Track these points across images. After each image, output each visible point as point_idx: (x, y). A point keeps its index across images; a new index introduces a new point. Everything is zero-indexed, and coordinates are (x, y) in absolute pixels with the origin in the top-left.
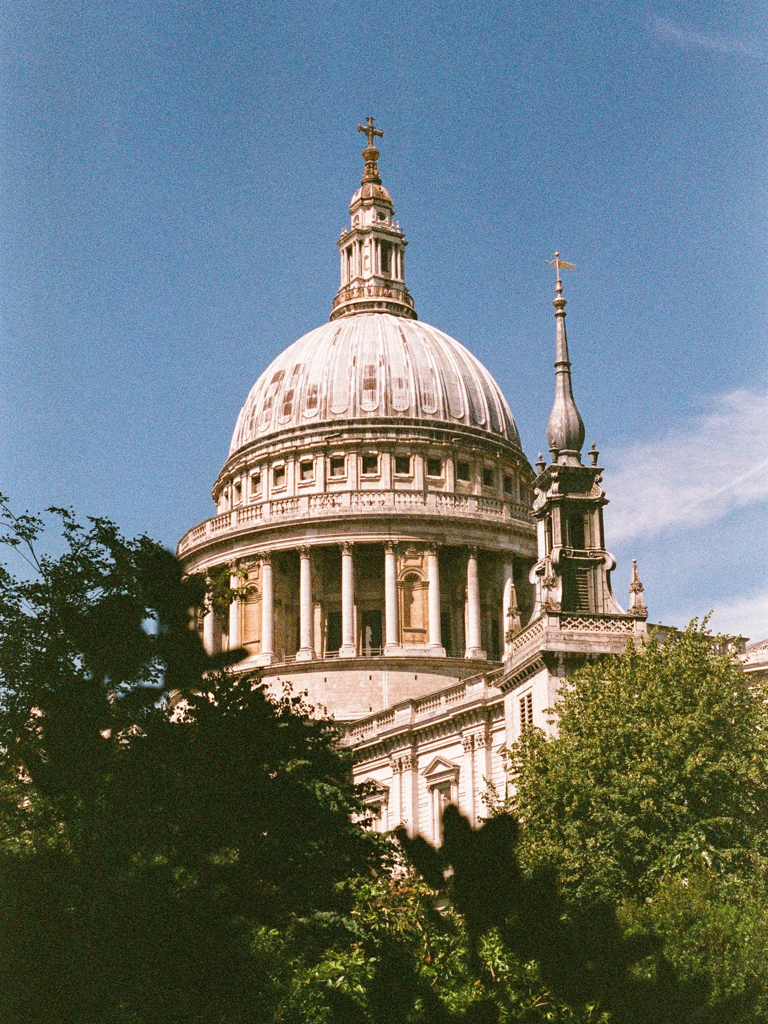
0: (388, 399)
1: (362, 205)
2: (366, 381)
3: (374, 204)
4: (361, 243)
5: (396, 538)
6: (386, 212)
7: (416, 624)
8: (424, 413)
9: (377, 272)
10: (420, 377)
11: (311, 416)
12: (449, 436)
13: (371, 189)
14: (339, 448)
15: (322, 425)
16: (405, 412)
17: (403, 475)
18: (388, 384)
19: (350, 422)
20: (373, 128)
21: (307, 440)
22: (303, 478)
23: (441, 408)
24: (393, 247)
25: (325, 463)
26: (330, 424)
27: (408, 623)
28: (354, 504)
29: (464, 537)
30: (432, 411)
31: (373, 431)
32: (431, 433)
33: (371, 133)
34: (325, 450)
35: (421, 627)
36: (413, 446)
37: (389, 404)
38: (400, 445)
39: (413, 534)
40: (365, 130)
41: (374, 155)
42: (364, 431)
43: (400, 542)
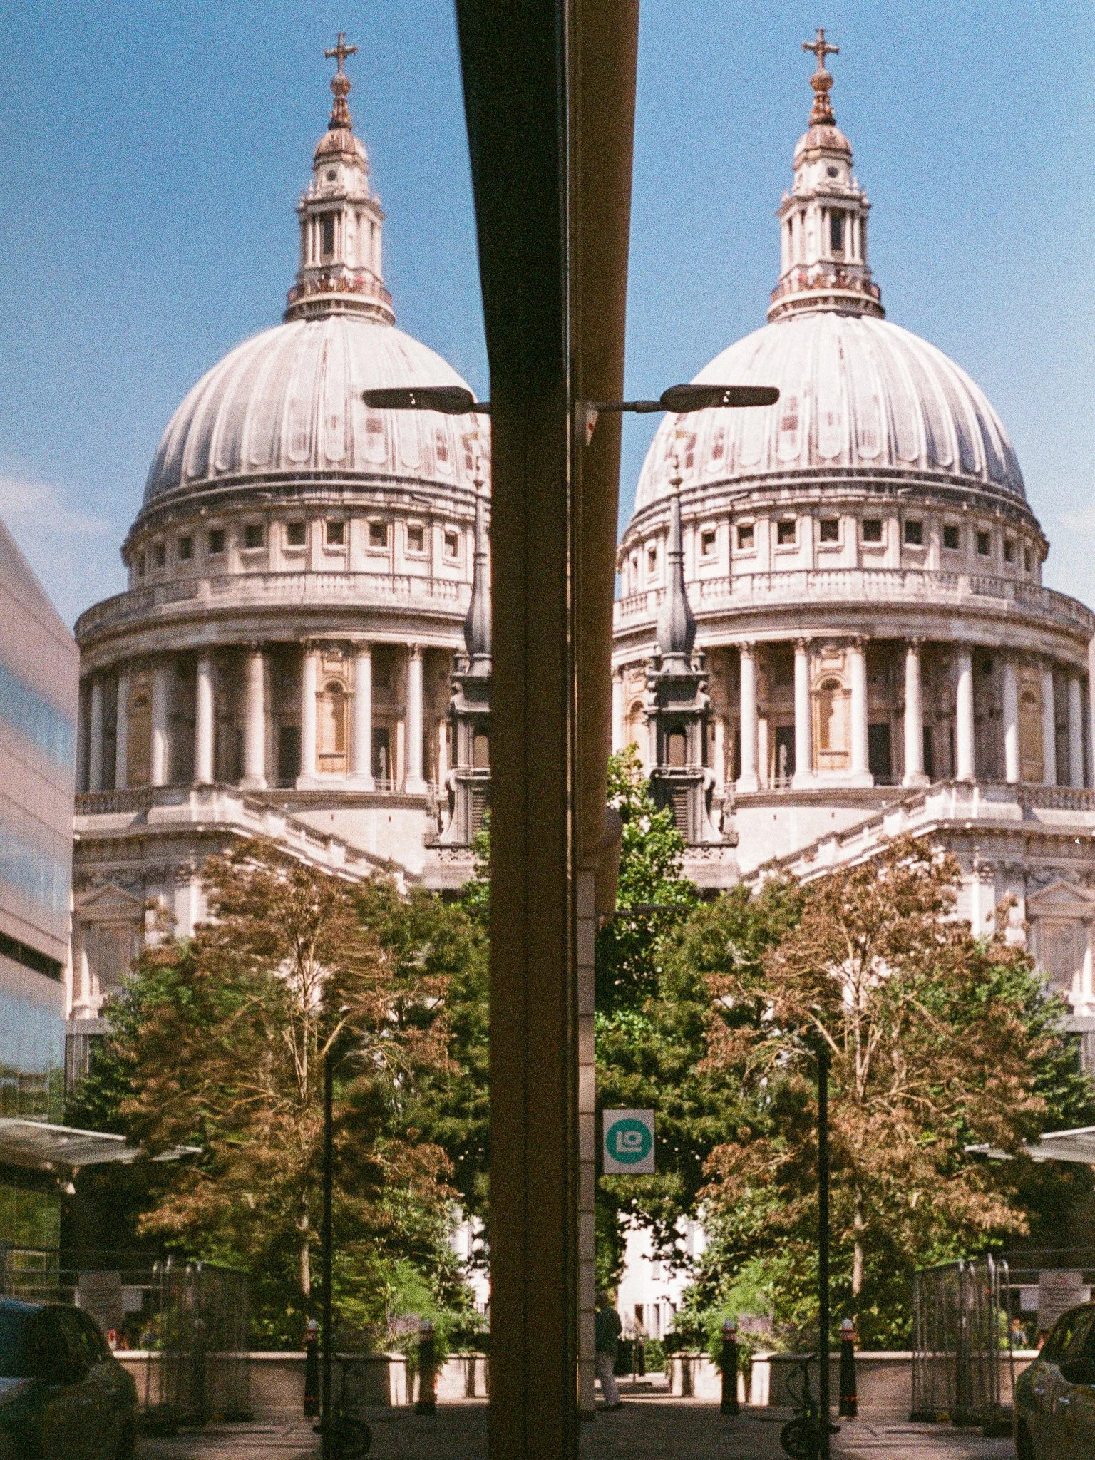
0: (812, 443)
1: (806, 159)
2: (785, 420)
3: (822, 156)
4: (803, 213)
5: (808, 634)
6: (840, 166)
7: (836, 744)
8: (861, 458)
9: (824, 253)
10: (858, 408)
11: (716, 470)
12: (892, 487)
13: (820, 132)
14: (745, 512)
15: (728, 482)
16: (836, 459)
17: (830, 544)
18: (814, 421)
19: (763, 477)
20: (823, 43)
21: (709, 503)
22: (705, 553)
23: (885, 449)
24: (848, 215)
25: (730, 533)
26: (737, 481)
27: (825, 743)
28: (756, 590)
29: (900, 626)
30: (873, 456)
31: (791, 487)
32: (868, 486)
33: (821, 50)
34: (731, 516)
35: (843, 749)
36: (844, 505)
37: (813, 450)
38: (823, 504)
39: (831, 626)
40: (811, 48)
41: (824, 84)
42: (778, 488)
43: (815, 639)
